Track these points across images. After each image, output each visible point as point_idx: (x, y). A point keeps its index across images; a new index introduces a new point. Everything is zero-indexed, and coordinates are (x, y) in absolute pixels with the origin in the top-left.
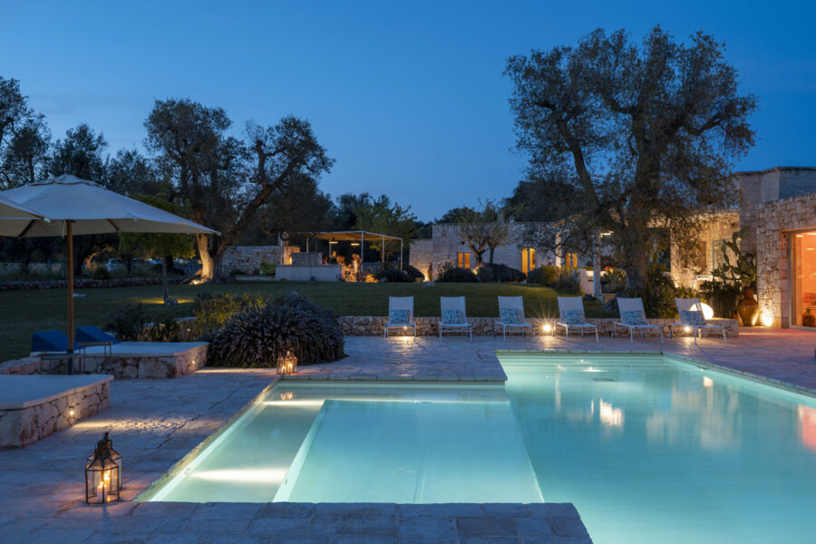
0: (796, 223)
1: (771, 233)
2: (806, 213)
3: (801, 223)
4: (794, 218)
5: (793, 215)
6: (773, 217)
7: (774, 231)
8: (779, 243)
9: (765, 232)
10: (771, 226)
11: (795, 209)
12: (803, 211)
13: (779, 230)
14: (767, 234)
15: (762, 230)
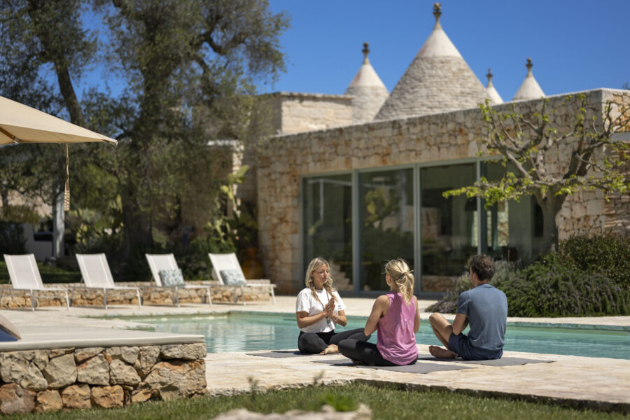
0: (312, 164)
1: (278, 176)
2: (324, 153)
3: (318, 164)
4: (309, 159)
5: (307, 154)
6: (280, 156)
7: (282, 174)
8: (289, 189)
9: (269, 175)
10: (278, 167)
11: (310, 148)
12: (321, 150)
13: (289, 173)
14: (273, 177)
15: (266, 171)
